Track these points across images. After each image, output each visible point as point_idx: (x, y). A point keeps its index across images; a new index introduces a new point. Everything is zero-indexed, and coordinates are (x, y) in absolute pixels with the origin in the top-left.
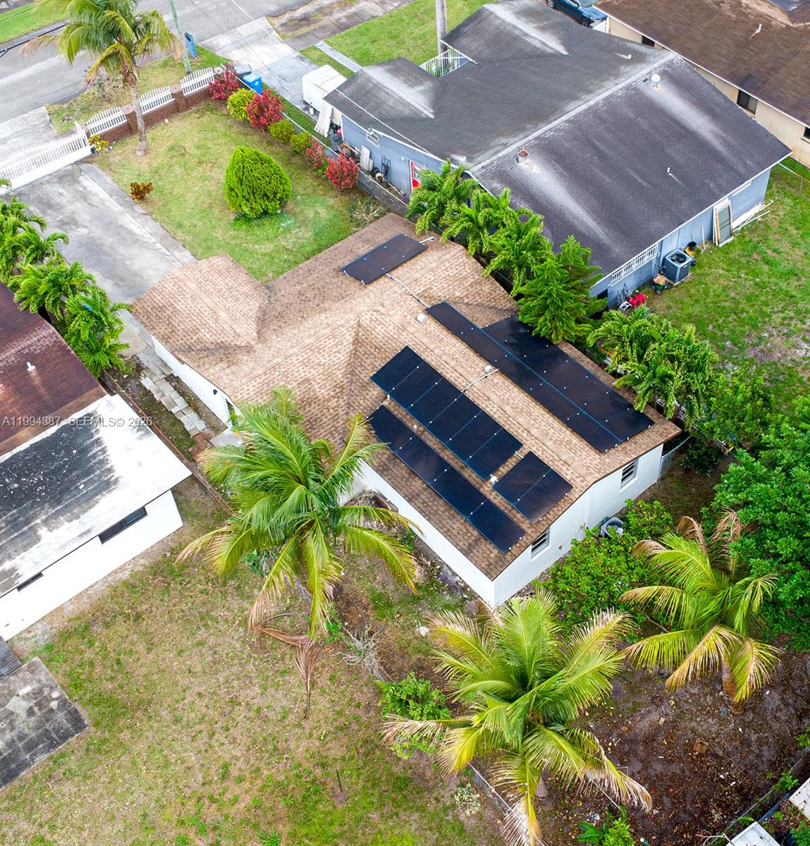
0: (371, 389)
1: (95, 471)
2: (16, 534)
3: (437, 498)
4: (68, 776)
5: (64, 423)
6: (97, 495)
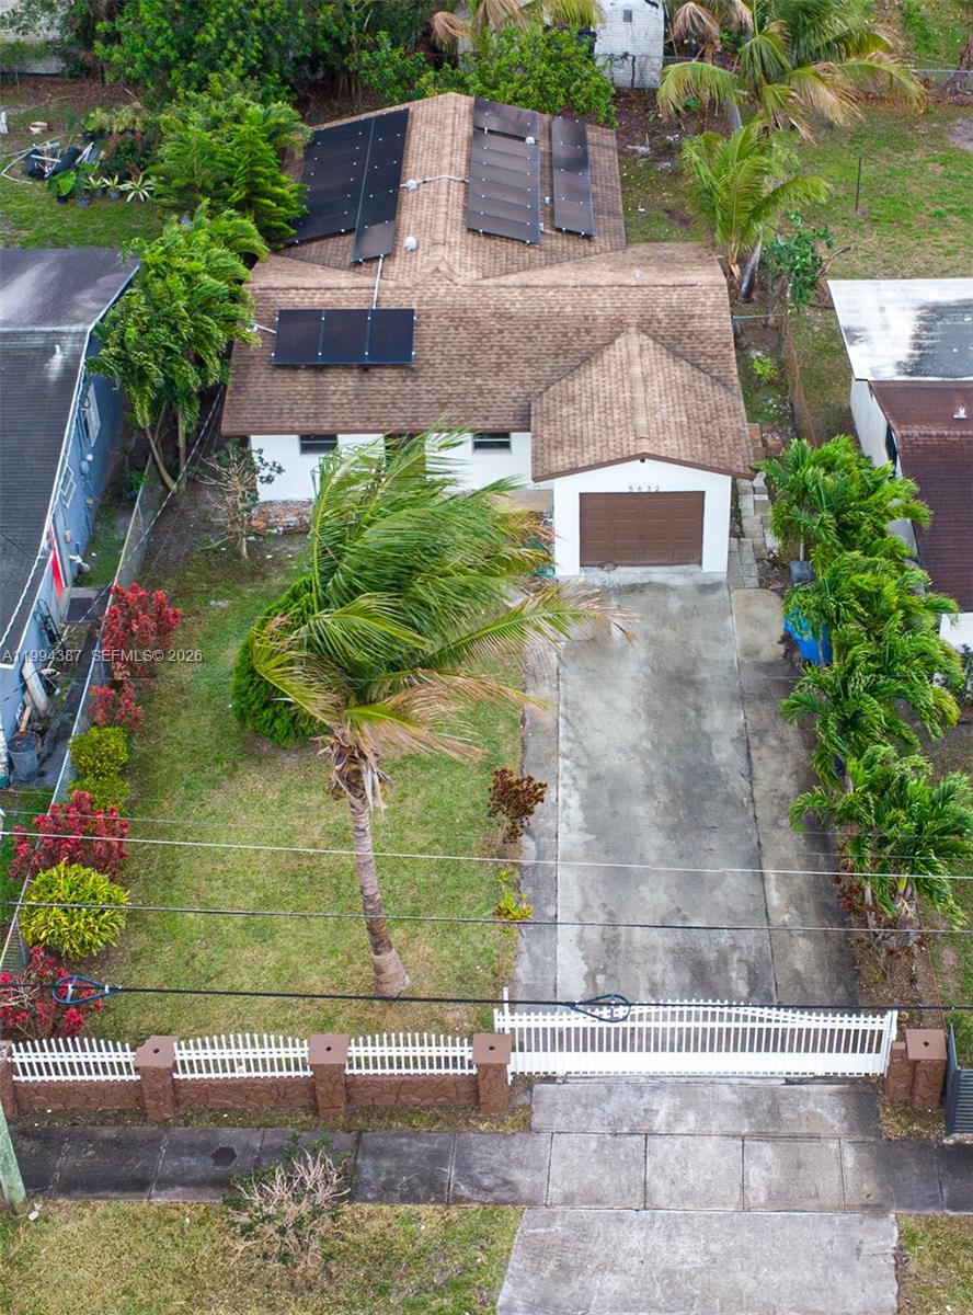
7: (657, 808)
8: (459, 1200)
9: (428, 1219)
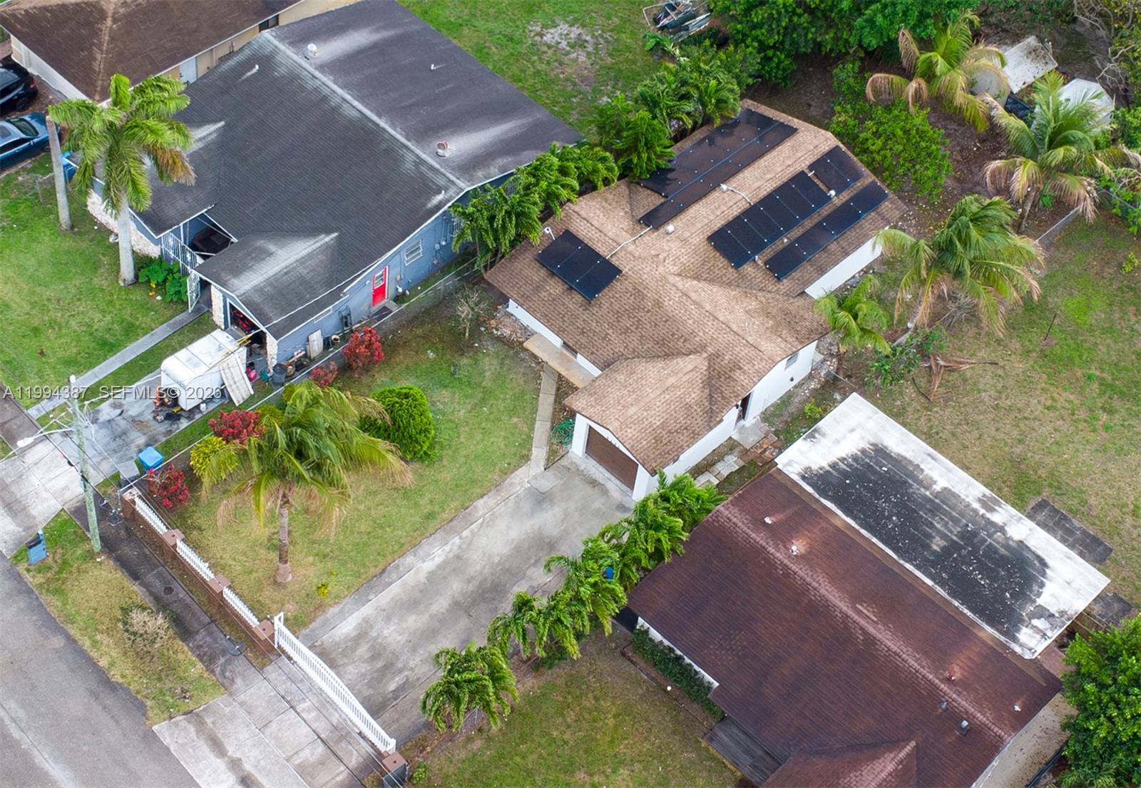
0: (746, 272)
1: (866, 462)
2: (945, 507)
3: (845, 235)
4: (1084, 502)
5: (817, 496)
6: (891, 457)
7: (462, 590)
8: (213, 671)
9: (198, 669)
